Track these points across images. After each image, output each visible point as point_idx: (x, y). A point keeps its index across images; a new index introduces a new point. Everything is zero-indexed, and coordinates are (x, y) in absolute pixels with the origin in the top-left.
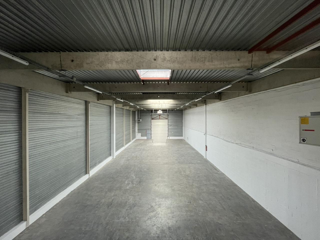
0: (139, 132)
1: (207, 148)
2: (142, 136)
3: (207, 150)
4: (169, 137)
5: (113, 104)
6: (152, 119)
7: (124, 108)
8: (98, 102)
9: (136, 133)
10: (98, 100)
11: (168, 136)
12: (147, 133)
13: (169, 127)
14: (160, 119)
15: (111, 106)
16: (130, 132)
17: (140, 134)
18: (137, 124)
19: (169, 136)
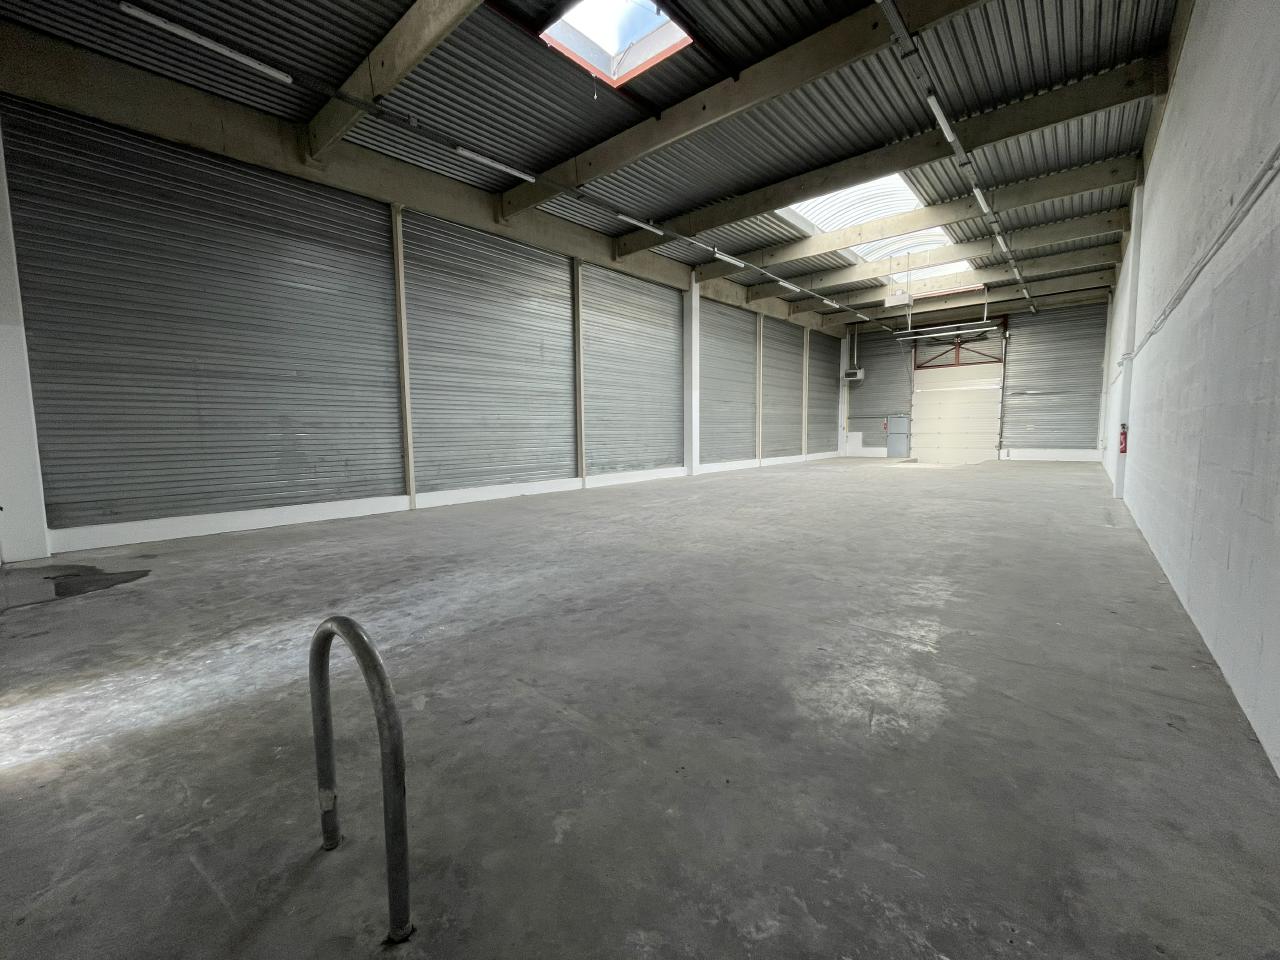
0: (853, 428)
1: (1125, 438)
2: (866, 443)
3: (1124, 451)
4: (1003, 452)
5: (690, 283)
6: (919, 367)
7: (753, 306)
8: (617, 266)
9: (840, 429)
10: (614, 259)
11: (1000, 446)
12: (892, 428)
13: (1012, 401)
14: (958, 364)
15: (685, 291)
16: (801, 415)
17: (859, 435)
18: (844, 395)
19: (1008, 447)
